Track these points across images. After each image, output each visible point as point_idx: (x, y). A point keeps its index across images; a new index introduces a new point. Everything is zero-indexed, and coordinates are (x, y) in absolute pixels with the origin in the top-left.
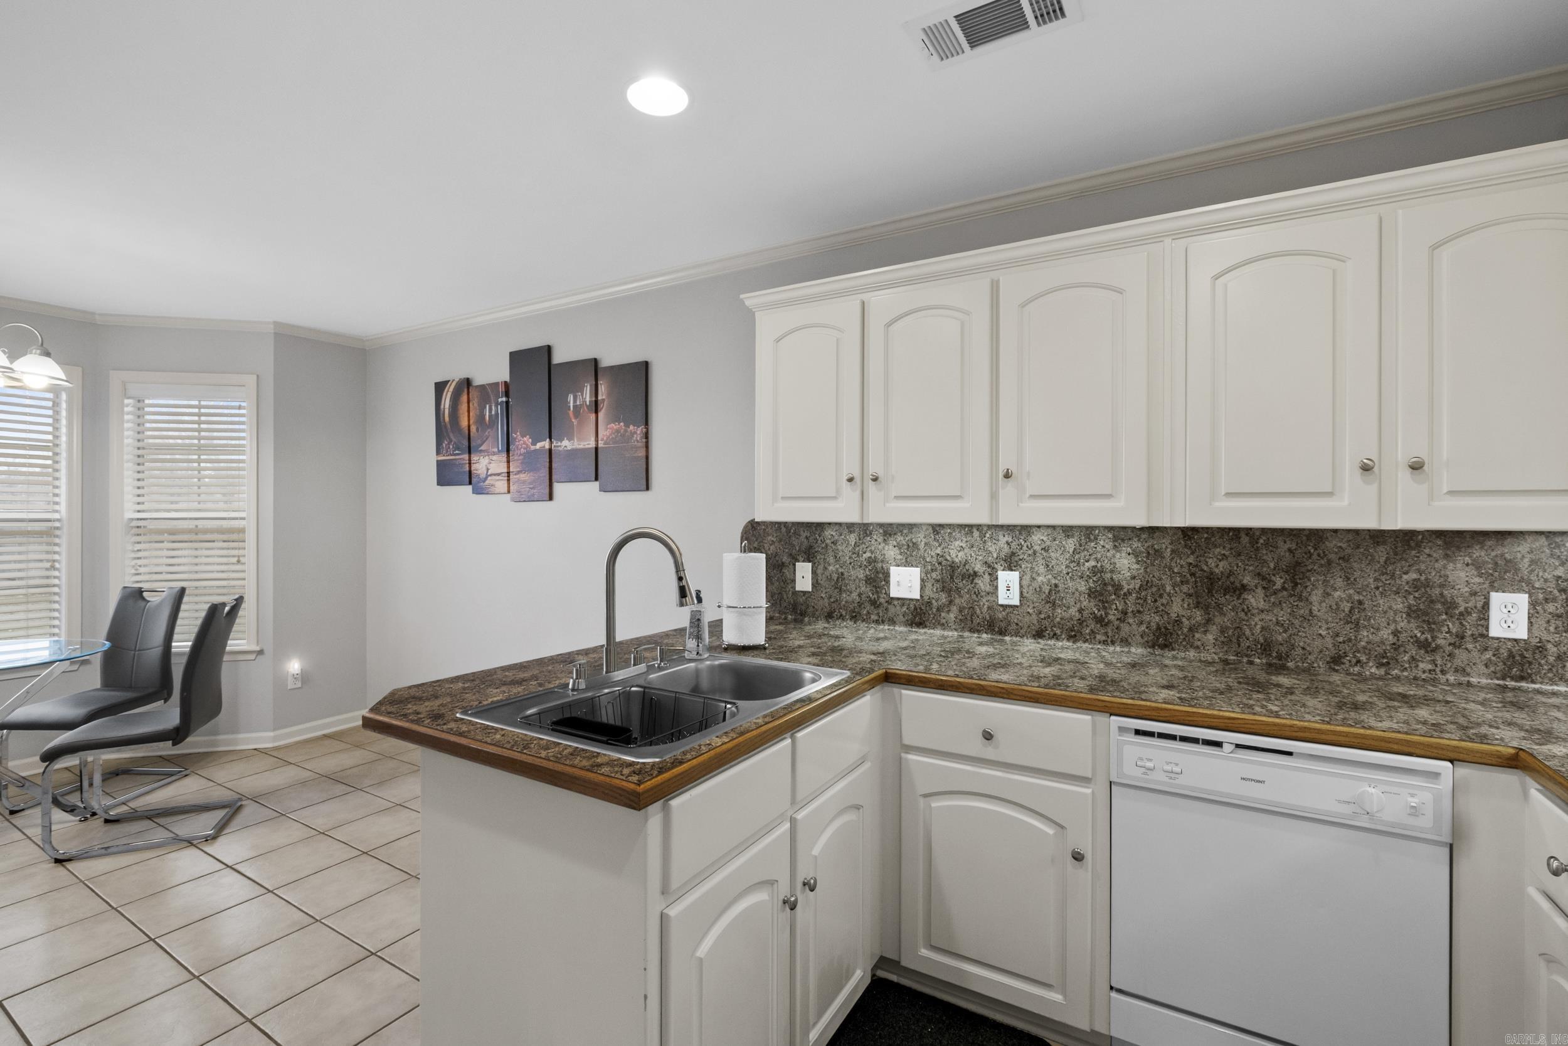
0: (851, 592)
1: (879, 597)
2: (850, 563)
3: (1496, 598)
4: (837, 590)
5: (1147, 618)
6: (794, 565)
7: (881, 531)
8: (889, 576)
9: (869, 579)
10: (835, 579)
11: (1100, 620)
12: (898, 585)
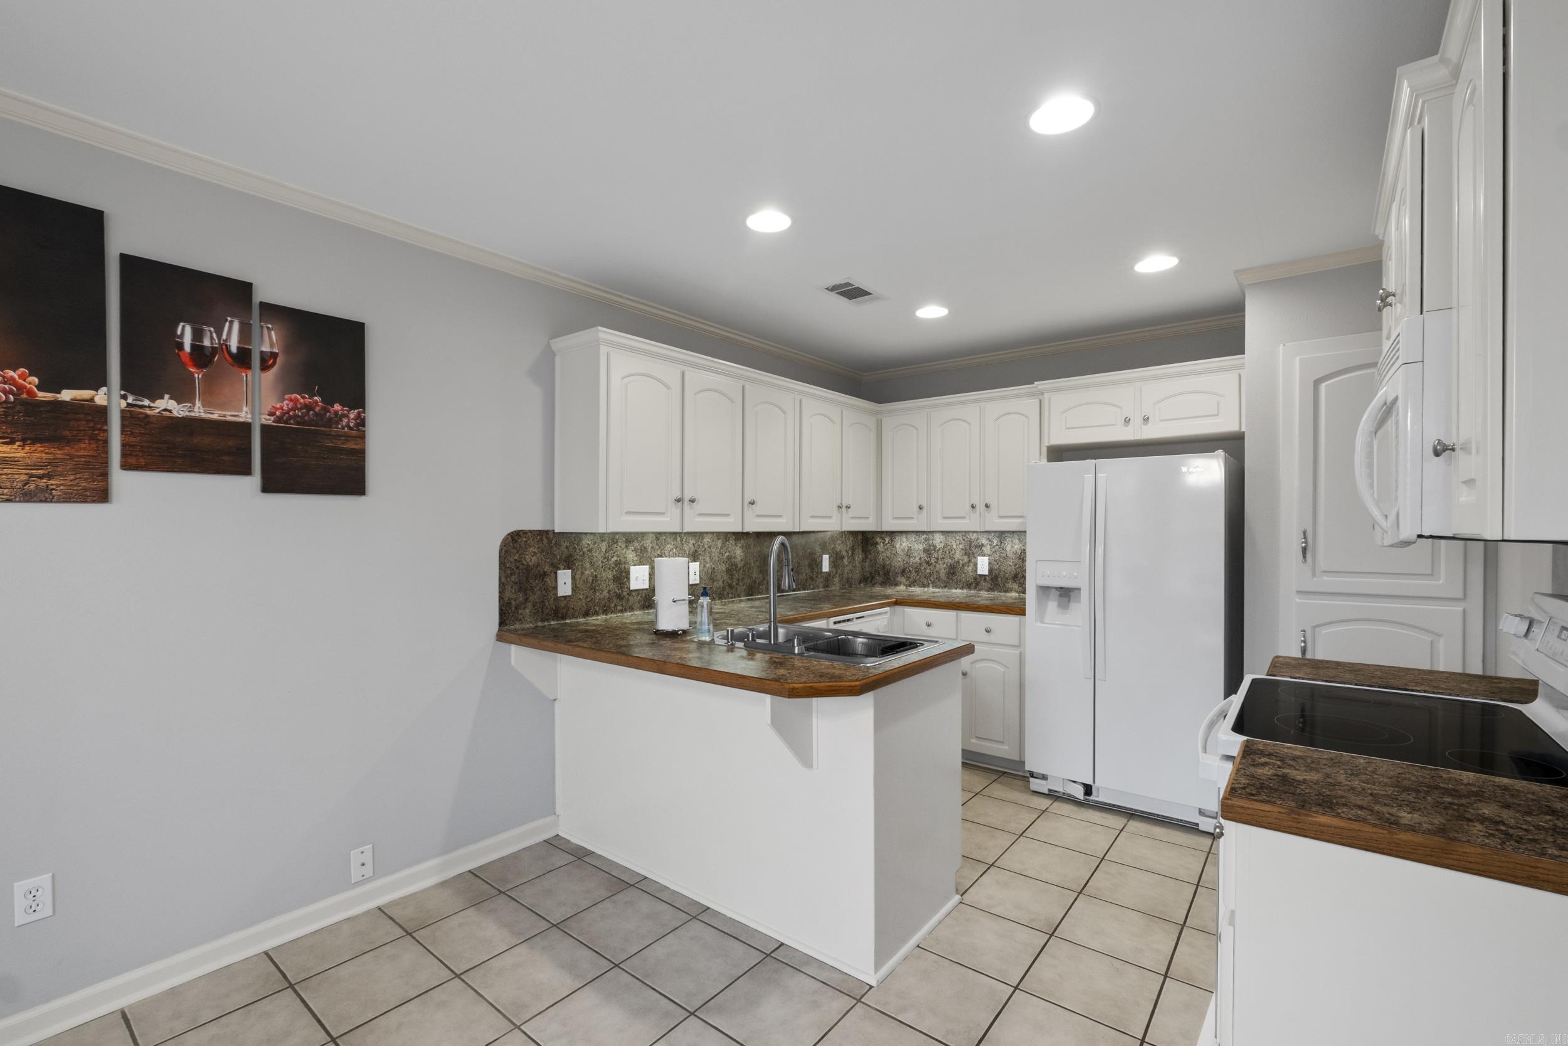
0: (603, 591)
1: (622, 591)
2: (602, 567)
3: (824, 556)
4: (593, 590)
5: (745, 581)
6: (556, 573)
7: (624, 540)
8: (629, 574)
9: (615, 578)
10: (591, 581)
11: (731, 586)
12: (637, 580)
